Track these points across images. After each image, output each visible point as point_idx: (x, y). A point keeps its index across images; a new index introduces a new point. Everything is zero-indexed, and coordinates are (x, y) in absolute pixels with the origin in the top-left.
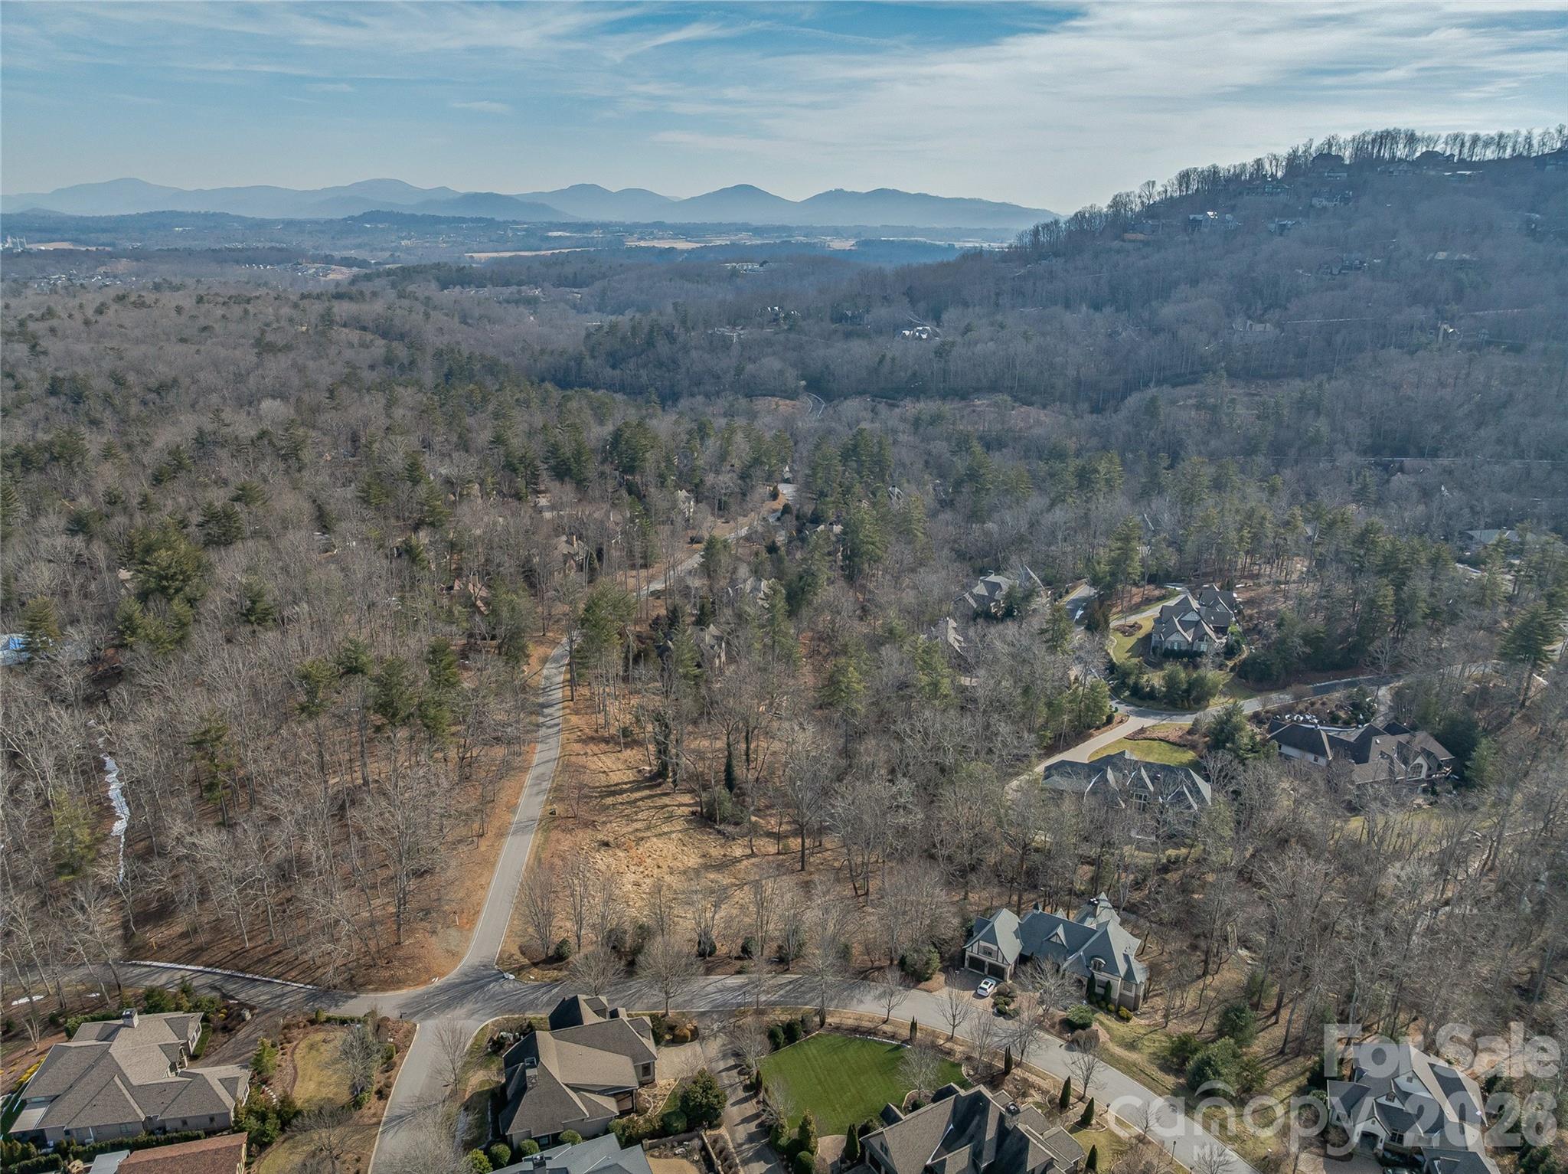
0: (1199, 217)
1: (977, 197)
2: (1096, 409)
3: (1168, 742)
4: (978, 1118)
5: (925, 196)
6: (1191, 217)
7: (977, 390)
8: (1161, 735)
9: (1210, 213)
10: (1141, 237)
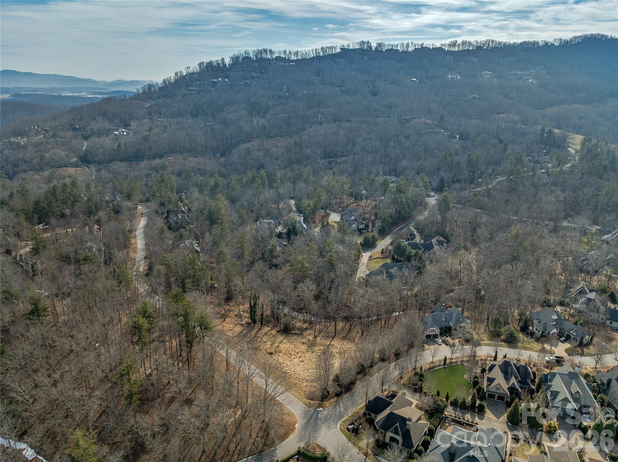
0: (216, 80)
1: (54, 74)
2: (223, 155)
3: (380, 258)
4: (509, 368)
5: (30, 73)
6: (213, 80)
7: (167, 153)
8: (377, 256)
9: (220, 79)
10: (195, 88)
